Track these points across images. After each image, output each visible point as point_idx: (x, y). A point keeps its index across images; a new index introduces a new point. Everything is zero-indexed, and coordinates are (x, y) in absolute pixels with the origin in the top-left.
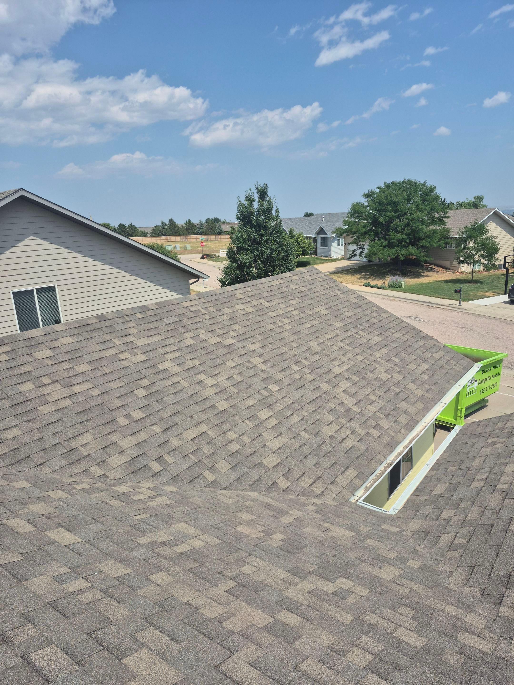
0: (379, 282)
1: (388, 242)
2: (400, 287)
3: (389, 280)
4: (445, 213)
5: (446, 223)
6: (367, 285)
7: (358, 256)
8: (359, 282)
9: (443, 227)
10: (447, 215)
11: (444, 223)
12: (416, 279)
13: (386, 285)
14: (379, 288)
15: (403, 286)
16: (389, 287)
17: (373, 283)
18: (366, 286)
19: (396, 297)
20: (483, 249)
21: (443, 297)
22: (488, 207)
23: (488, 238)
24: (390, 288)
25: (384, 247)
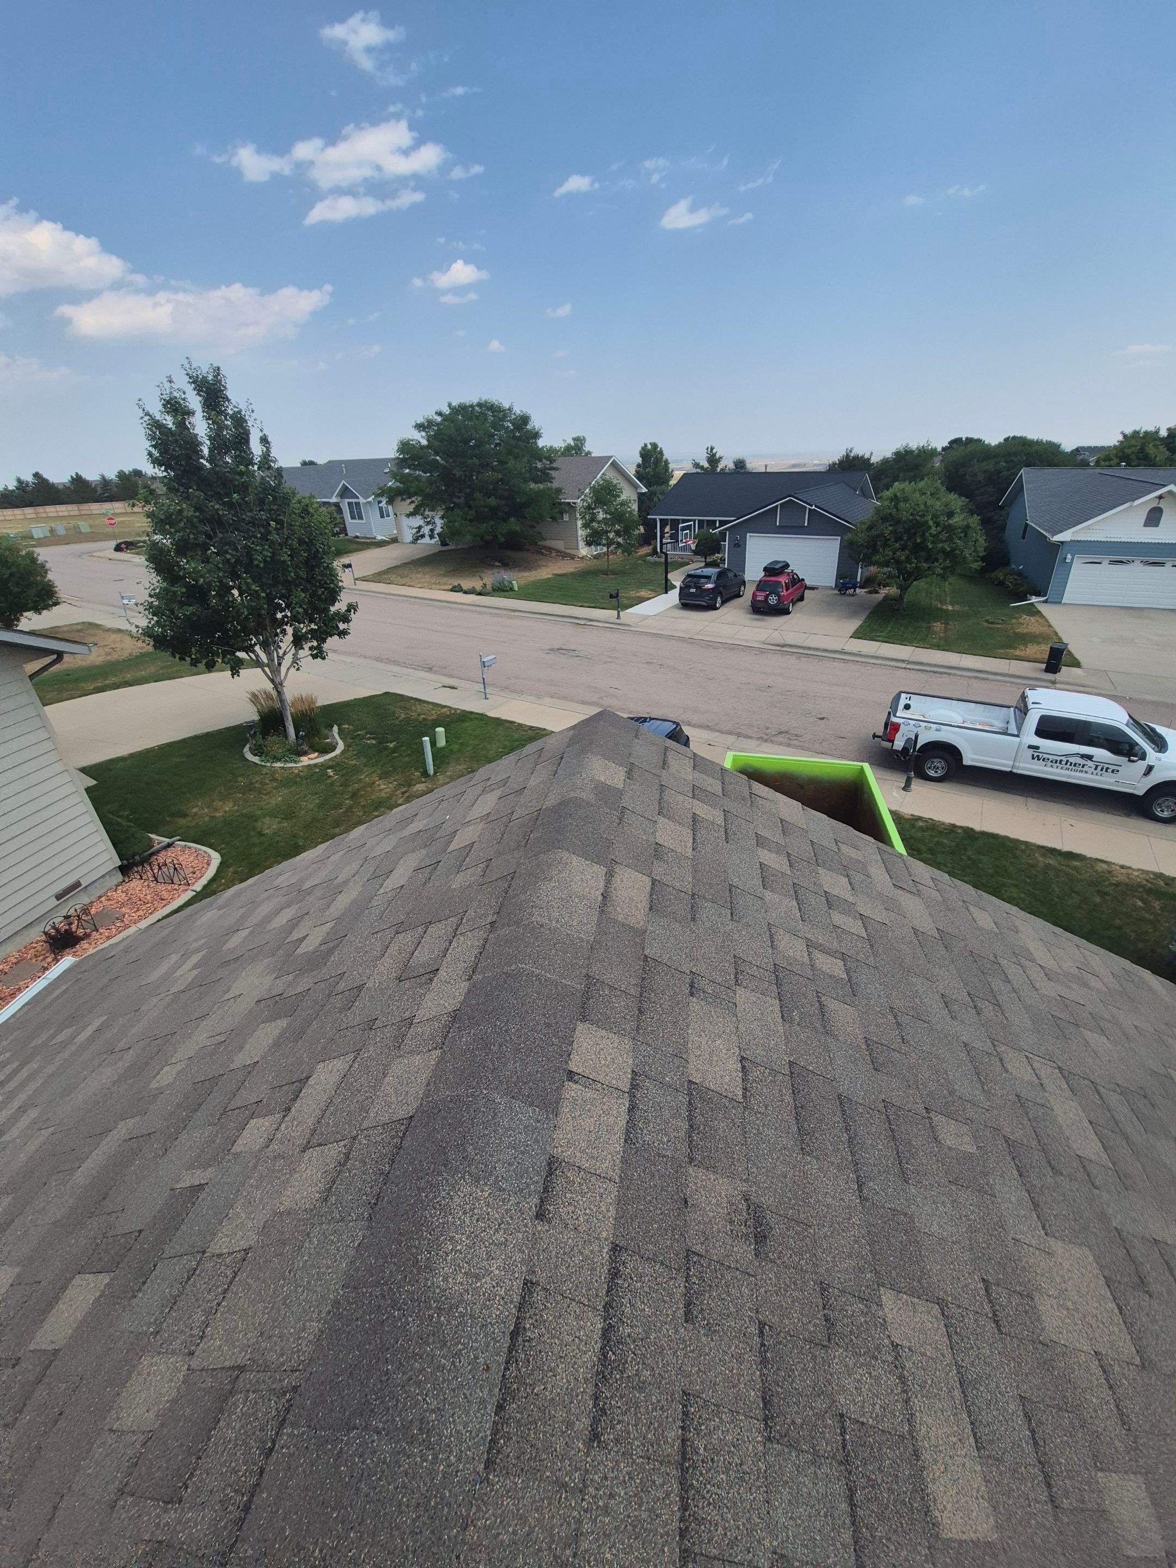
0: (477, 584)
1: (476, 512)
2: (512, 589)
3: (489, 578)
4: (551, 463)
5: (552, 478)
6: (457, 589)
7: (427, 538)
8: (439, 583)
9: (549, 484)
10: (554, 465)
11: (550, 479)
12: (527, 574)
13: (489, 587)
14: (480, 594)
15: (516, 589)
16: (494, 590)
17: (466, 584)
18: (455, 591)
19: (514, 611)
20: (619, 522)
21: (586, 605)
22: (593, 455)
23: (622, 504)
24: (496, 593)
25: (471, 521)
